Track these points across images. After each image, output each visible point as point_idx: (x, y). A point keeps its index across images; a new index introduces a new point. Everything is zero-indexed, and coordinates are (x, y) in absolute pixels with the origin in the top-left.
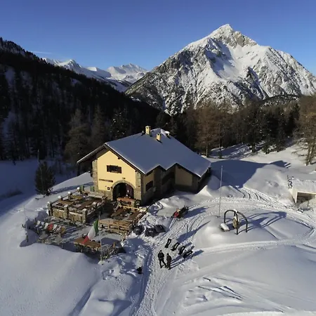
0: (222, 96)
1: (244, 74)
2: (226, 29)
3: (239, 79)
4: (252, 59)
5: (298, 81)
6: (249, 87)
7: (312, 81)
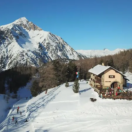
0: (25, 59)
2: (24, 20)
3: (34, 49)
4: (41, 38)
5: (66, 51)
6: (40, 54)
7: (73, 52)
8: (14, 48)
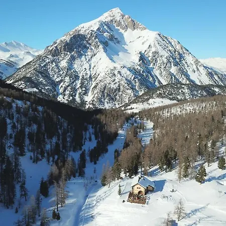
0: (117, 81)
1: (136, 59)
2: (117, 13)
3: (132, 64)
4: (143, 43)
5: (186, 65)
6: (141, 72)
7: (198, 66)
8: (100, 62)
